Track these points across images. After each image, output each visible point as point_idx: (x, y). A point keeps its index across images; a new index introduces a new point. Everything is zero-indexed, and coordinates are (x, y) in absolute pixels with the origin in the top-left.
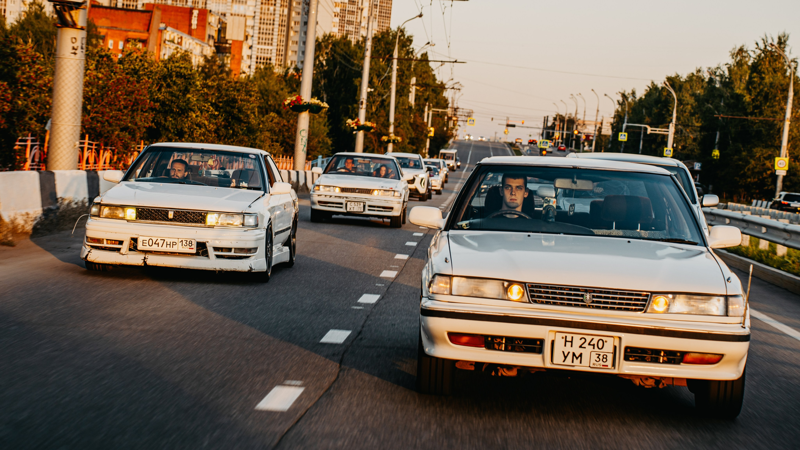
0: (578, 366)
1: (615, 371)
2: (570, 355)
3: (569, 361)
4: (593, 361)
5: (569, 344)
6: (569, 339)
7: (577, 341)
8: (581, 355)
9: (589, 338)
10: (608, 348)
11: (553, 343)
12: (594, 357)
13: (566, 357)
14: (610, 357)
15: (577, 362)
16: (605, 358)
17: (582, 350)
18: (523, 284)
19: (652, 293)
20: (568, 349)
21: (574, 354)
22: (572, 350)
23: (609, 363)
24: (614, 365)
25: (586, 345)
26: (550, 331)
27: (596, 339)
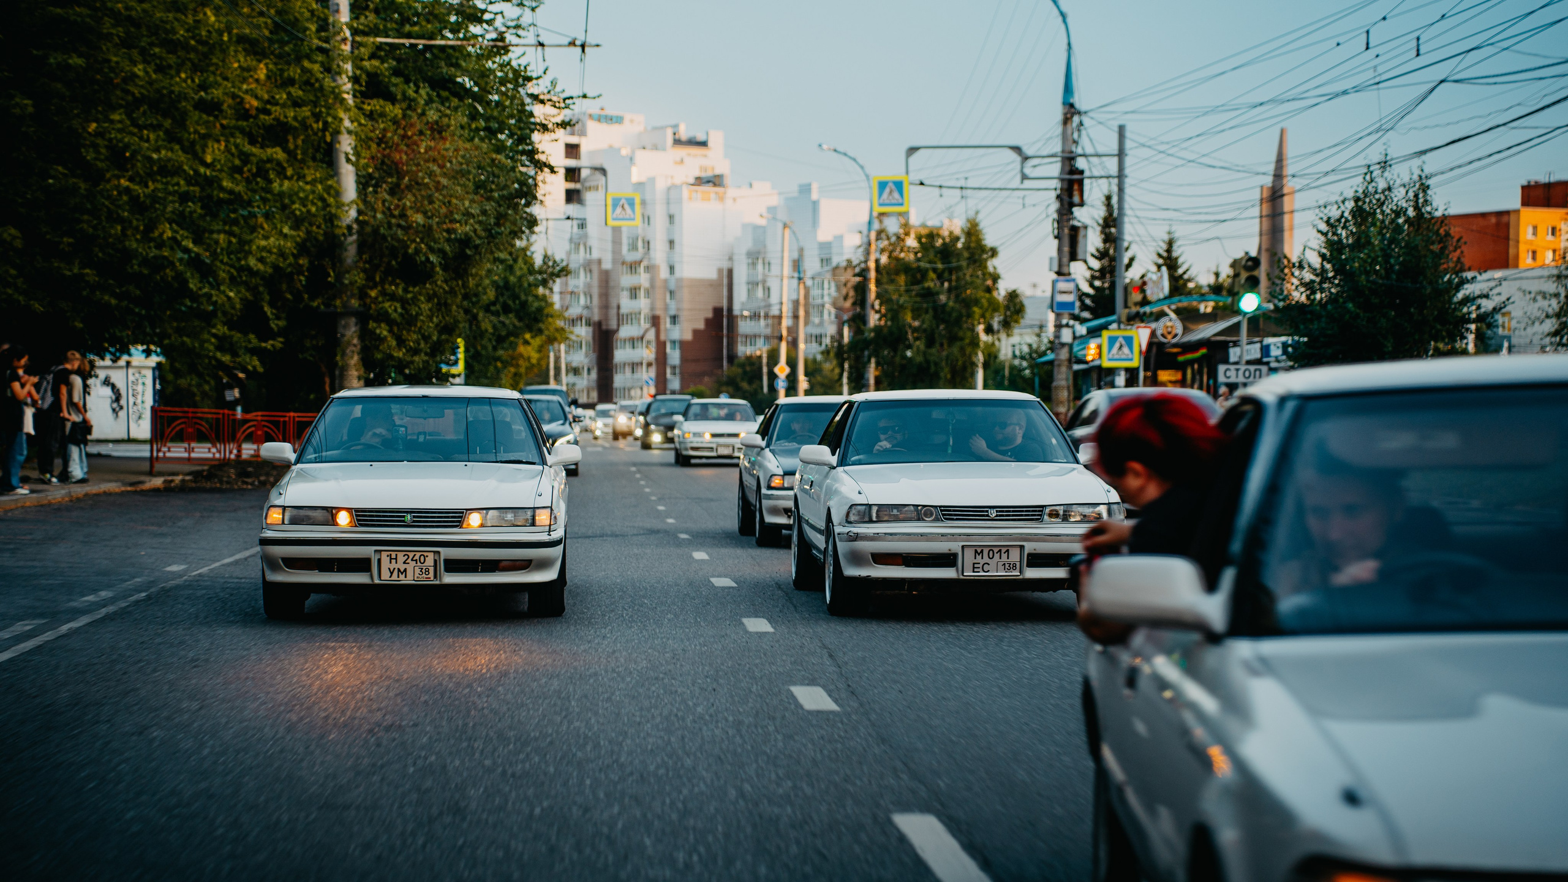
0: (404, 580)
1: (438, 582)
2: (396, 571)
3: (395, 577)
4: (417, 575)
5: (393, 561)
6: (393, 556)
7: (401, 558)
8: (405, 570)
9: (411, 555)
10: (430, 561)
11: (379, 561)
12: (418, 571)
13: (392, 573)
14: (432, 570)
15: (402, 577)
16: (427, 571)
17: (406, 566)
18: (348, 510)
19: (467, 510)
20: (393, 565)
21: (399, 570)
22: (397, 566)
23: (431, 575)
24: (435, 577)
25: (409, 561)
26: (376, 551)
27: (418, 554)
